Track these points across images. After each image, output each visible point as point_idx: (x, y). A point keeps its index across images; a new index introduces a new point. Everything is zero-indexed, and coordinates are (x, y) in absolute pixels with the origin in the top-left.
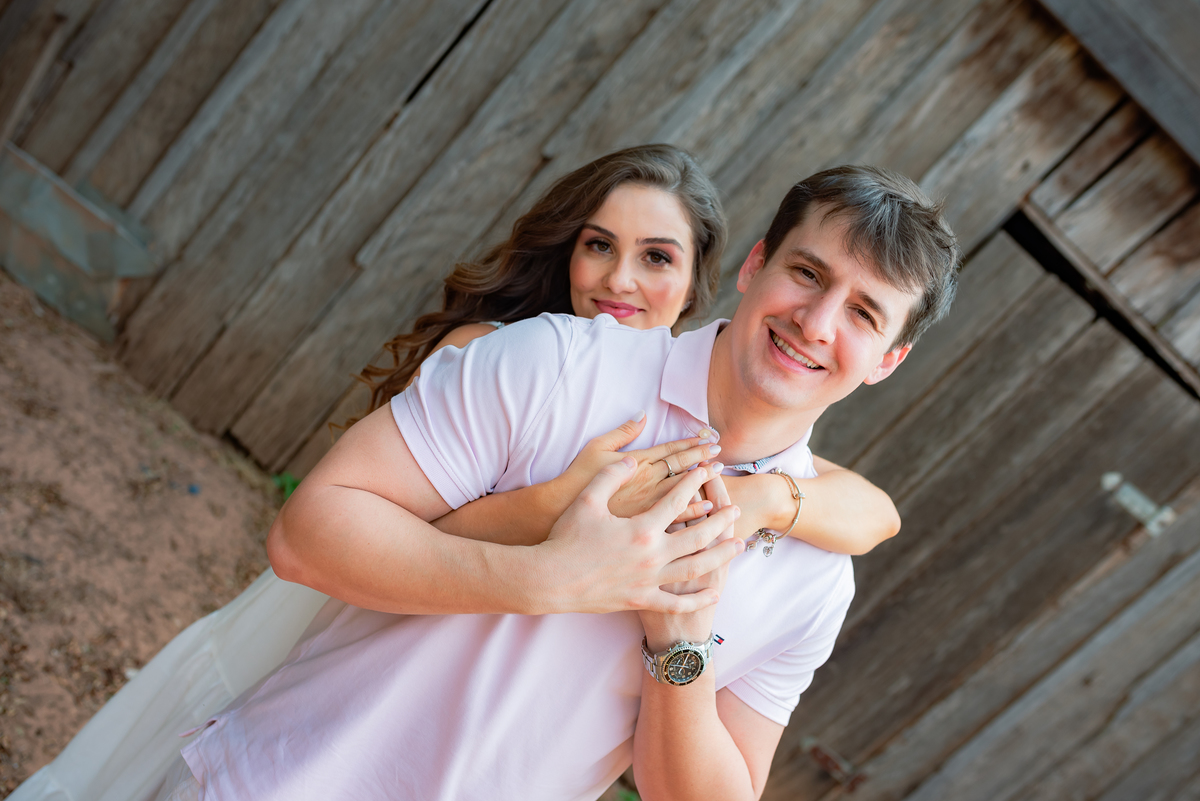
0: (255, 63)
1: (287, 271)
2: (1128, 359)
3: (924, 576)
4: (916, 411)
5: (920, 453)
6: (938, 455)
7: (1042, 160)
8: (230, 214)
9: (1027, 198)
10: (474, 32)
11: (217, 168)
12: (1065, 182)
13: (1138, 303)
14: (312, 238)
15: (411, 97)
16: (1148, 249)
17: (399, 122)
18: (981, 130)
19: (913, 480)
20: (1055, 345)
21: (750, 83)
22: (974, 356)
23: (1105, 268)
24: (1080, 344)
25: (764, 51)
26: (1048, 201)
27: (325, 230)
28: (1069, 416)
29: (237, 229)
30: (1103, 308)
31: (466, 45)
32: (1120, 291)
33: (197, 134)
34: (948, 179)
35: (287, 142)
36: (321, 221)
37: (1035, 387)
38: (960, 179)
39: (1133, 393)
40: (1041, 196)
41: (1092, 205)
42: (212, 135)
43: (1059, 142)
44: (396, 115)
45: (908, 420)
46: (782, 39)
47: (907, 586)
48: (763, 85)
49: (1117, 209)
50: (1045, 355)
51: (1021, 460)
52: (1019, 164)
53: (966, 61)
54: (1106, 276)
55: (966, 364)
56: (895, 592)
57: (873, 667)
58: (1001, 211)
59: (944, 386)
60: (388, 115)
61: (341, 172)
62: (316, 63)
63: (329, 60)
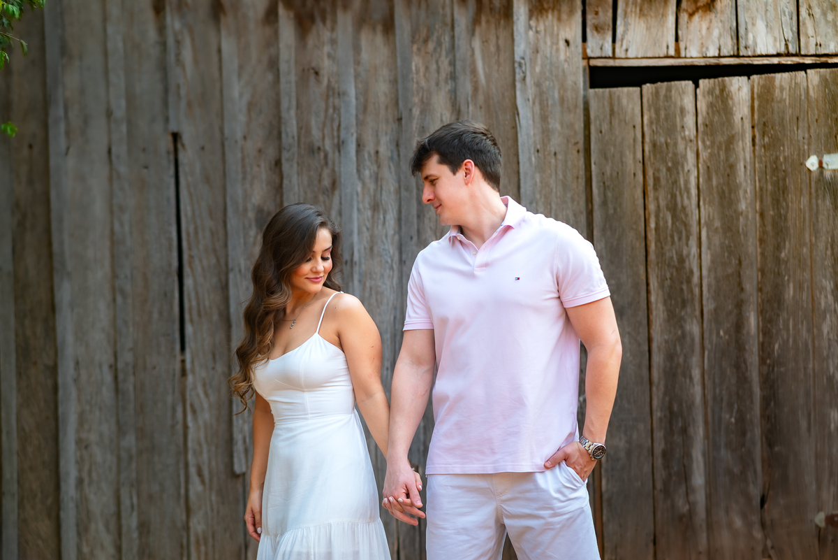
0: (71, 411)
1: (198, 525)
2: (740, 87)
3: (767, 331)
4: (652, 236)
5: (682, 260)
6: (694, 250)
7: (572, 30)
8: (131, 522)
9: (587, 58)
10: (187, 269)
11: (99, 501)
12: (597, 28)
13: (713, 52)
14: (196, 487)
15: (183, 348)
16: (684, 17)
17: (188, 365)
18: (521, 48)
19: (695, 279)
20: (690, 120)
21: (370, 148)
22: (650, 172)
23: (672, 52)
24: (702, 105)
25: (360, 123)
26: (599, 46)
27: (200, 474)
28: (744, 150)
29: (144, 527)
30: (694, 73)
31: (188, 282)
32: (693, 54)
33: (69, 489)
34: (531, 91)
35: (130, 441)
36: (193, 470)
37: (704, 155)
38: (538, 85)
39: (763, 100)
40: (593, 48)
41: (626, 25)
42: (80, 482)
43: (571, 12)
44: (183, 361)
45: (652, 247)
46: (364, 108)
47: (765, 349)
48: (378, 143)
49: (642, 14)
50: (690, 131)
51: (745, 203)
52: (562, 44)
53: (476, 21)
54: (678, 55)
55: (651, 182)
56: (762, 361)
57: (804, 424)
58: (579, 78)
59: (652, 207)
60: (178, 366)
61: (180, 427)
62: (108, 378)
63: (114, 368)
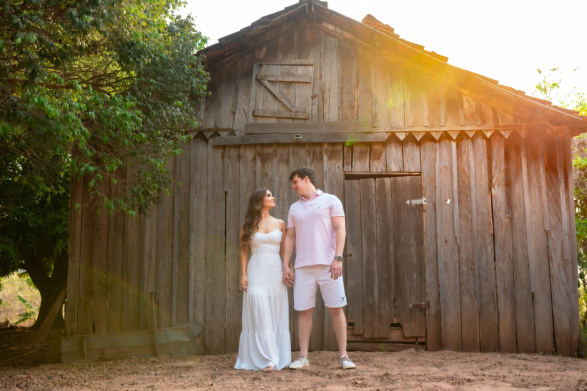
0: (193, 271)
1: (228, 306)
2: (388, 181)
3: (396, 250)
4: (363, 222)
5: (371, 229)
6: (375, 227)
7: (340, 164)
8: (209, 304)
9: (344, 172)
10: (227, 230)
11: (200, 298)
12: (347, 164)
13: (380, 171)
14: (228, 294)
15: (225, 254)
16: (371, 161)
17: (227, 259)
18: (325, 169)
19: (375, 235)
20: (373, 189)
21: (281, 196)
22: (362, 204)
23: (368, 171)
24: (377, 185)
25: (279, 189)
26: (348, 168)
27: (229, 291)
28: (389, 198)
29: (213, 306)
30: (375, 176)
31: (228, 234)
32: (374, 171)
33: (191, 294)
34: (328, 181)
35: (209, 280)
36: (227, 289)
37: (378, 199)
38: (330, 179)
39: (394, 184)
40: (346, 169)
41: (355, 163)
42: (195, 292)
43: (340, 159)
44: (225, 257)
45: (363, 226)
46: (280, 185)
47: (395, 255)
48: (284, 195)
49: (360, 160)
50: (374, 192)
51: (389, 213)
52: (337, 168)
53: (313, 161)
54: (370, 171)
55: (362, 207)
56: (395, 259)
57: (406, 278)
58: (342, 178)
59: (363, 214)
60: (224, 259)
61: (224, 277)
62: (204, 262)
63: (206, 259)
